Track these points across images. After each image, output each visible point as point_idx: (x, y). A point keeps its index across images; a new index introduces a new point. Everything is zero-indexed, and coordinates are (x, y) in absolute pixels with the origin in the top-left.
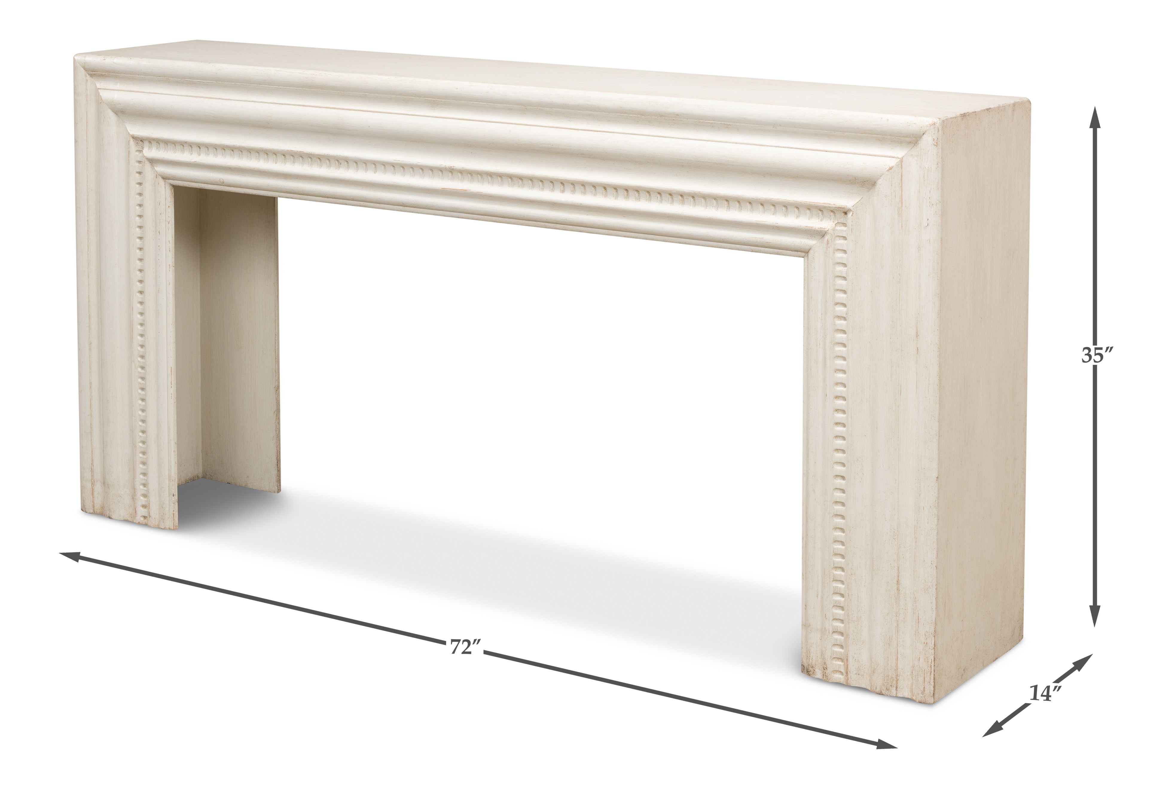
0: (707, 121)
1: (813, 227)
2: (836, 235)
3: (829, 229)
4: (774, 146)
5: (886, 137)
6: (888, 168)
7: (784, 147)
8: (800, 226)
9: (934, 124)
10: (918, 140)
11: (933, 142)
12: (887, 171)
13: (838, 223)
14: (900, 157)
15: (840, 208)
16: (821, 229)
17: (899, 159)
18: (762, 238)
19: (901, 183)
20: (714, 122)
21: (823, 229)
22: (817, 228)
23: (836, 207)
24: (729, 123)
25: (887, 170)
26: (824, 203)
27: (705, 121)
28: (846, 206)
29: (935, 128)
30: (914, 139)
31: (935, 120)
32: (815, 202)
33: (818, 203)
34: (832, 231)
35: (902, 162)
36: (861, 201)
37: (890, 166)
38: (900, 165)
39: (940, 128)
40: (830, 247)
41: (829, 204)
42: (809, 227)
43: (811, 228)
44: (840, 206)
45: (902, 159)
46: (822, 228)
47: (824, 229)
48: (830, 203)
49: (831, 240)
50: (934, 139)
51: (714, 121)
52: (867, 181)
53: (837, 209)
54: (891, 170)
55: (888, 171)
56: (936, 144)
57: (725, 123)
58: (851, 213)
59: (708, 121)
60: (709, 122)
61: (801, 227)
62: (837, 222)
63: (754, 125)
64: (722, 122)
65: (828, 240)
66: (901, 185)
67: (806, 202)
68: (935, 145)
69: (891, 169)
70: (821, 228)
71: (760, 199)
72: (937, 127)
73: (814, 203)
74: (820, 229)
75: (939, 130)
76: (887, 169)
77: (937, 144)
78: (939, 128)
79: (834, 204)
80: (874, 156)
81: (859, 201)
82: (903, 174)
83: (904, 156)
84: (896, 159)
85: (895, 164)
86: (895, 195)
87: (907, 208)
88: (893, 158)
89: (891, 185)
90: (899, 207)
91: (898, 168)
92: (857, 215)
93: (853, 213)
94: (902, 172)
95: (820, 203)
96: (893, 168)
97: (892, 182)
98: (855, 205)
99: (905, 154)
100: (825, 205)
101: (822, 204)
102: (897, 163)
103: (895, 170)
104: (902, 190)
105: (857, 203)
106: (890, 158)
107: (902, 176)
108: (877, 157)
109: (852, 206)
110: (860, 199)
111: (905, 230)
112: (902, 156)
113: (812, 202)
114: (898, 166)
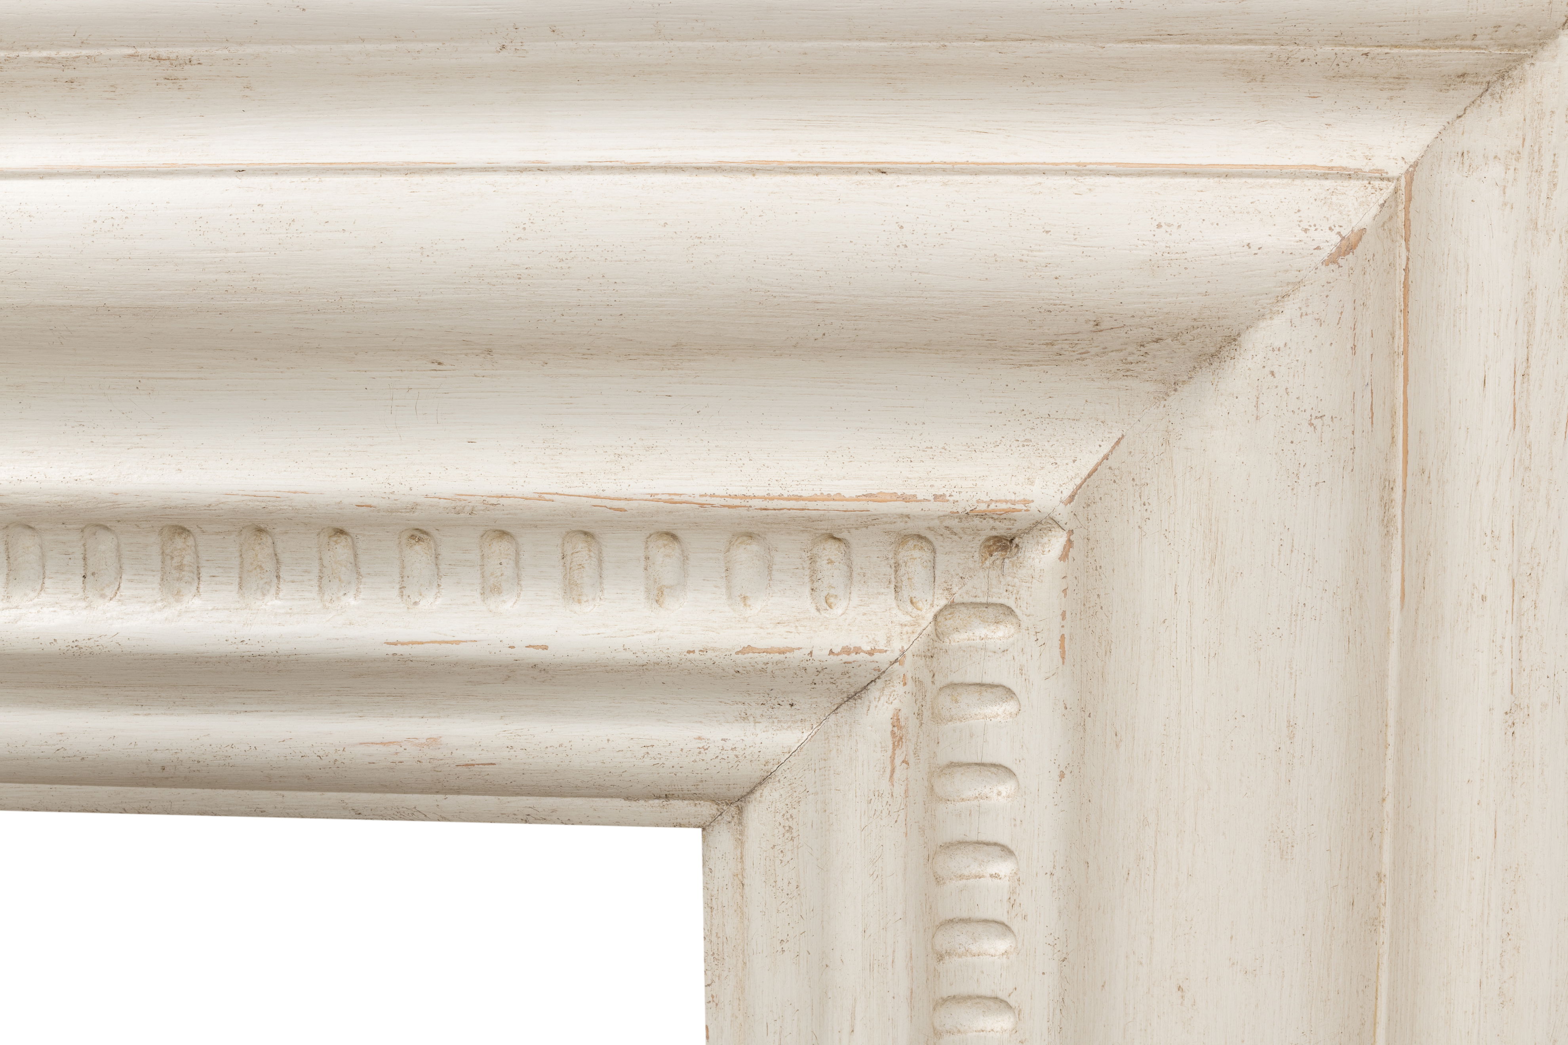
0: (35, 54)
1: (792, 650)
2: (941, 680)
3: (903, 653)
4: (510, 170)
5: (1304, 52)
6: (1331, 241)
7: (577, 169)
8: (704, 651)
10: (1520, 59)
12: (1326, 263)
13: (951, 606)
14: (1396, 169)
15: (983, 516)
16: (853, 657)
17: (1392, 186)
18: (433, 742)
19: (1399, 333)
20: (84, 52)
21: (862, 657)
22: (821, 654)
23: (953, 515)
24: (185, 51)
25: (1324, 254)
26: (869, 497)
27: (24, 54)
28: (1026, 502)
30: (1495, 51)
32: (805, 494)
33: (829, 498)
34: (914, 658)
35: (1408, 198)
36: (1111, 462)
37: (1346, 232)
38: (1397, 225)
40: (912, 760)
41: (905, 499)
42: (766, 651)
43: (777, 657)
44: (982, 507)
45: (1410, 178)
46: (858, 650)
47: (871, 653)
48: (909, 492)
49: (919, 715)
51: (83, 44)
52: (1176, 337)
53: (953, 523)
54: (1350, 257)
55: (1332, 260)
57: (163, 52)
58: (1057, 542)
59: (45, 54)
60: (52, 53)
61: (710, 654)
62: (943, 602)
63: (369, 47)
64: (140, 51)
65: (896, 722)
67: (744, 497)
69: (1348, 245)
70: (846, 651)
71: (414, 507)
73: (799, 498)
74: (845, 658)
76: (1328, 250)
79: (936, 497)
80: (1217, 179)
81: (1099, 464)
82: (1410, 274)
83: (1415, 165)
84: (1367, 185)
85: (1375, 209)
86: (1372, 409)
87: (1429, 482)
88: (1349, 175)
89: (1352, 345)
90: (1385, 480)
91: (1387, 237)
92: (1092, 549)
93: (1071, 538)
94: (1407, 264)
95: (839, 498)
96: (1360, 239)
97: (1354, 329)
98: (1080, 486)
99: (1425, 148)
100: (873, 507)
101: (851, 500)
102: (1385, 202)
103: (1370, 257)
104: (1408, 370)
105: (1089, 475)
106: (1328, 183)
107: (1410, 283)
108: (1235, 181)
109: (1067, 493)
110: (1105, 449)
111: (1417, 610)
112: (1405, 162)
113: (780, 497)
114: (1386, 227)
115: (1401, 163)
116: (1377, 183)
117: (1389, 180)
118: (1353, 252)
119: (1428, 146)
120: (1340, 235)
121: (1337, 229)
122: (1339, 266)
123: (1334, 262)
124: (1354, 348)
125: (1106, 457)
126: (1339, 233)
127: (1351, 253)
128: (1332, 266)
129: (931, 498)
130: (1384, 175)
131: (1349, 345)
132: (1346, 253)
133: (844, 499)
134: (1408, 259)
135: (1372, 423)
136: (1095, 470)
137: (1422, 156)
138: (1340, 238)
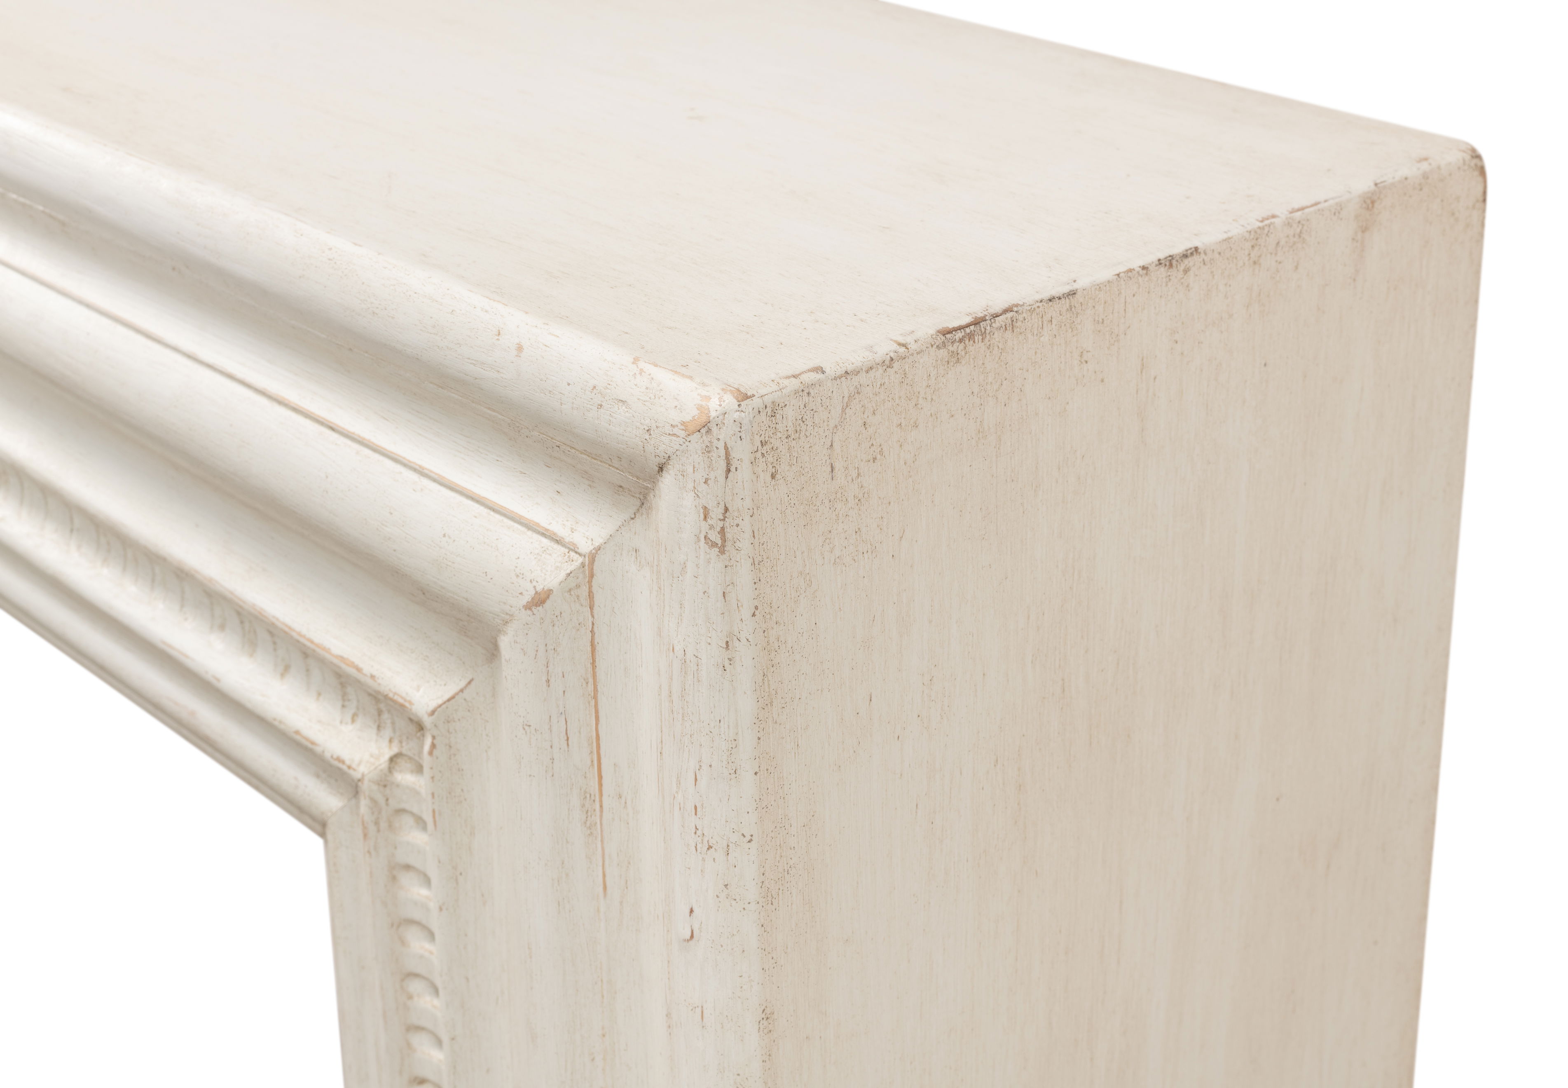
1: (315, 744)
2: (393, 804)
3: (363, 775)
6: (528, 592)
8: (281, 721)
9: (705, 427)
10: (646, 490)
11: (705, 526)
14: (585, 547)
15: (393, 701)
16: (340, 765)
17: (580, 560)
19: (591, 680)
21: (345, 768)
22: (327, 755)
25: (524, 600)
26: (342, 658)
28: (410, 703)
29: (708, 450)
30: (631, 473)
31: (714, 407)
32: (316, 640)
33: (324, 649)
34: (375, 787)
35: (592, 576)
36: (464, 695)
37: (539, 588)
38: (585, 589)
39: (742, 452)
41: (359, 669)
42: (306, 739)
43: (310, 745)
44: (391, 695)
45: (592, 557)
46: (343, 762)
48: (361, 665)
49: (377, 823)
50: (705, 508)
52: (475, 623)
54: (540, 609)
55: (528, 607)
56: (715, 537)
61: (283, 725)
62: (395, 750)
65: (364, 822)
66: (591, 687)
68: (714, 545)
69: (540, 600)
70: (338, 760)
72: (721, 445)
74: (338, 763)
75: (735, 463)
76: (527, 598)
77: (724, 540)
78: (733, 454)
79: (372, 677)
80: (489, 511)
81: (457, 694)
82: (596, 635)
83: (599, 548)
84: (566, 553)
85: (562, 575)
86: (567, 734)
87: (625, 807)
88: (558, 541)
89: (546, 679)
90: (585, 792)
91: (575, 601)
92: (455, 755)
93: (435, 742)
94: (593, 628)
95: (328, 651)
96: (548, 597)
97: (547, 667)
98: (440, 706)
99: (608, 537)
100: (343, 666)
101: (333, 655)
102: (571, 573)
103: (558, 613)
104: (598, 713)
105: (449, 700)
106: (545, 541)
107: (596, 643)
108: (497, 516)
109: (431, 708)
110: (463, 684)
111: (621, 903)
112: (592, 544)
113: (304, 636)
114: (572, 593)
115: (590, 542)
116: (572, 554)
117: (580, 554)
118: (543, 606)
119: (611, 536)
120: (535, 589)
121: (534, 583)
122: (533, 614)
123: (530, 609)
124: (548, 681)
125: (462, 691)
126: (535, 587)
127: (541, 606)
128: (529, 612)
129: (369, 675)
130: (576, 549)
131: (544, 678)
132: (537, 605)
133: (330, 653)
134: (593, 624)
135: (568, 745)
136: (453, 698)
137: (605, 543)
138: (534, 592)
